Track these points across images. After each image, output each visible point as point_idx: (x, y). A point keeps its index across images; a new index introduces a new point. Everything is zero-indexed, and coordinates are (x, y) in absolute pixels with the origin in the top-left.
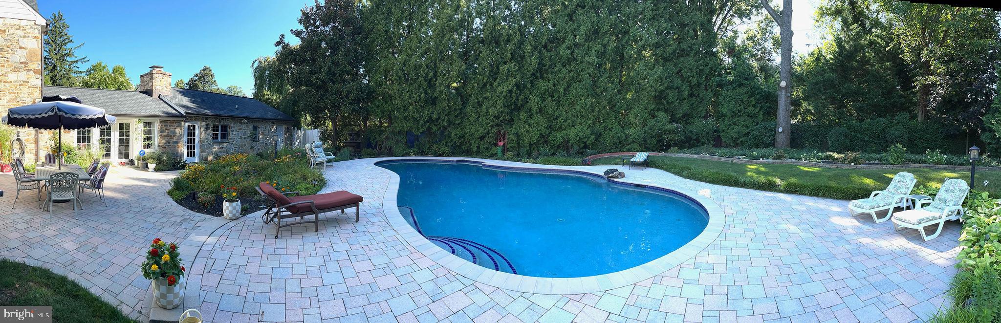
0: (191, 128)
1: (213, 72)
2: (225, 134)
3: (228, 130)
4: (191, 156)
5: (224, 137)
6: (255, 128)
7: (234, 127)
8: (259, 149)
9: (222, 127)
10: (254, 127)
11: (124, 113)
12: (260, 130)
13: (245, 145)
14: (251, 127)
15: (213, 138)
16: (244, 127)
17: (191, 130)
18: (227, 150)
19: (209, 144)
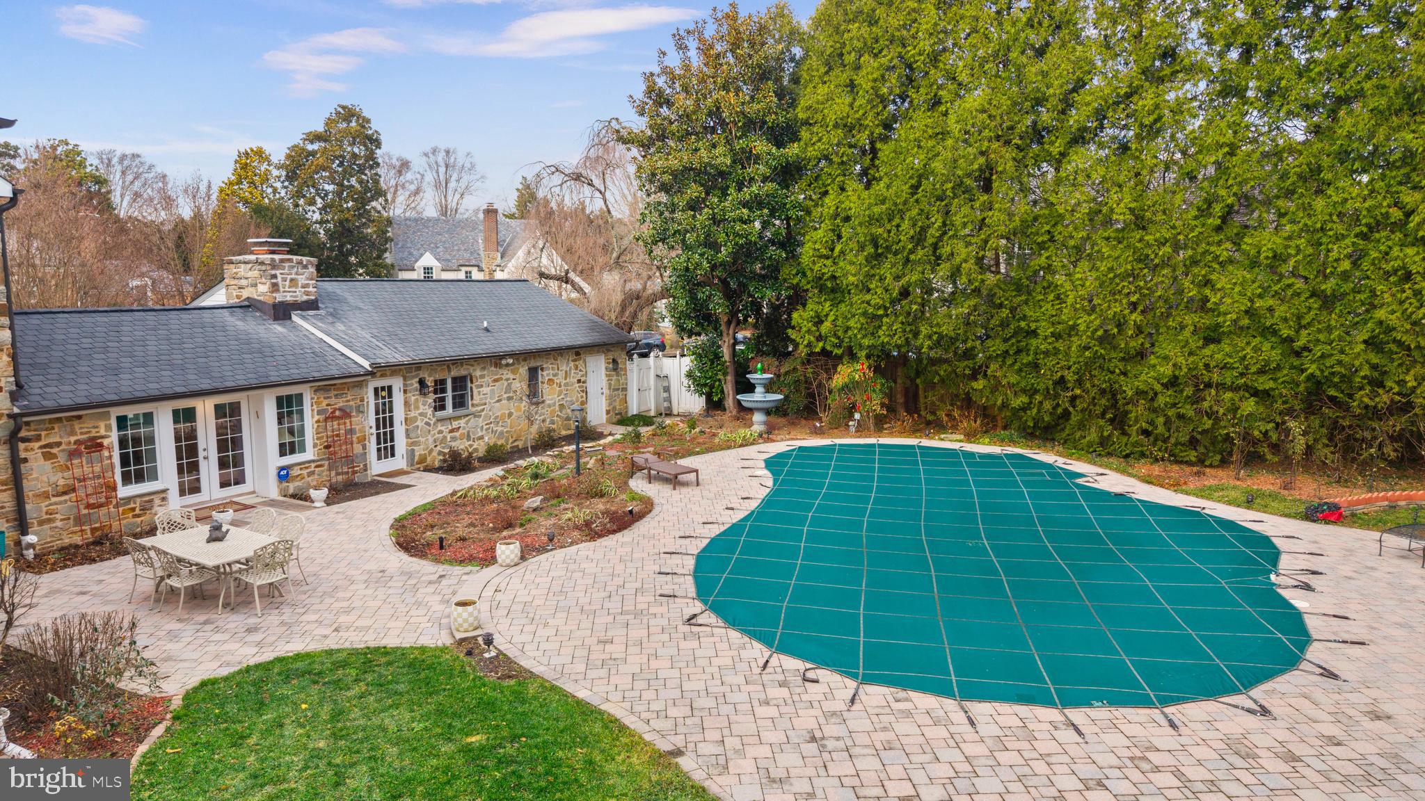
0: (384, 394)
1: (375, 126)
2: (462, 396)
3: (469, 385)
4: (386, 457)
5: (460, 402)
6: (533, 372)
7: (482, 377)
8: (544, 421)
9: (454, 380)
10: (530, 369)
11: (233, 384)
12: (544, 376)
13: (510, 415)
14: (523, 370)
15: (435, 409)
16: (507, 374)
17: (383, 398)
18: (468, 432)
19: (428, 424)
